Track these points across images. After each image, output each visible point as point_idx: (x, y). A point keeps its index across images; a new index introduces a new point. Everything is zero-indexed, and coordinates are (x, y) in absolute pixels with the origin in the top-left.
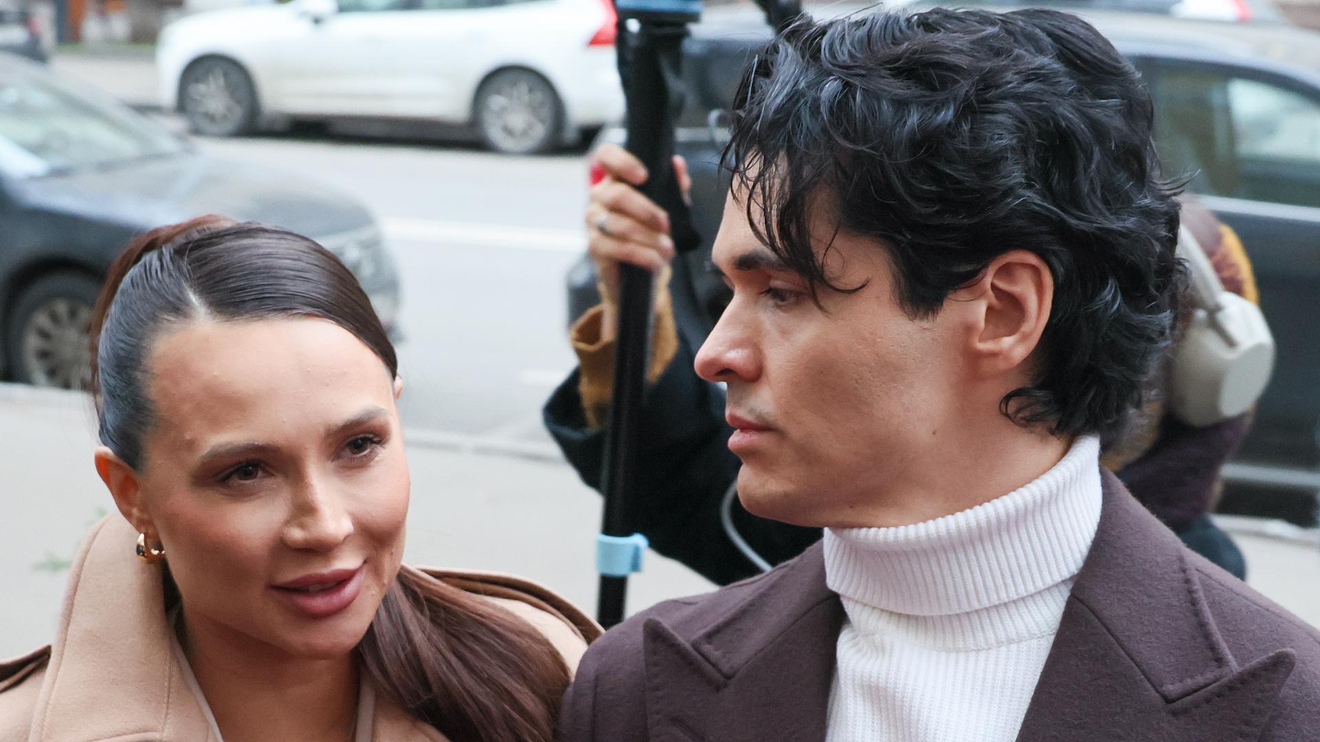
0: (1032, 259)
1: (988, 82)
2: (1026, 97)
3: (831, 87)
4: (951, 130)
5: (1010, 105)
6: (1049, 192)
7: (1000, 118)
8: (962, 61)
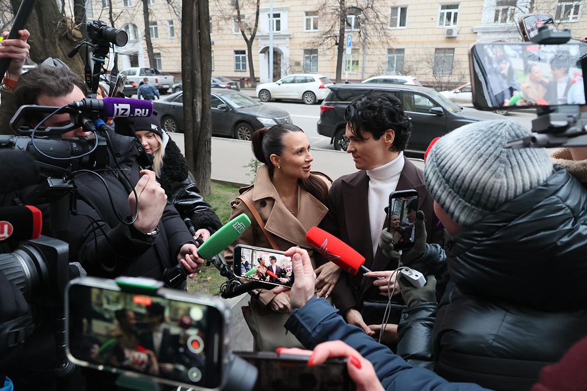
0: (391, 130)
1: (381, 107)
2: (386, 108)
3: (360, 113)
4: (377, 115)
5: (384, 110)
6: (392, 121)
7: (384, 112)
8: (377, 105)
